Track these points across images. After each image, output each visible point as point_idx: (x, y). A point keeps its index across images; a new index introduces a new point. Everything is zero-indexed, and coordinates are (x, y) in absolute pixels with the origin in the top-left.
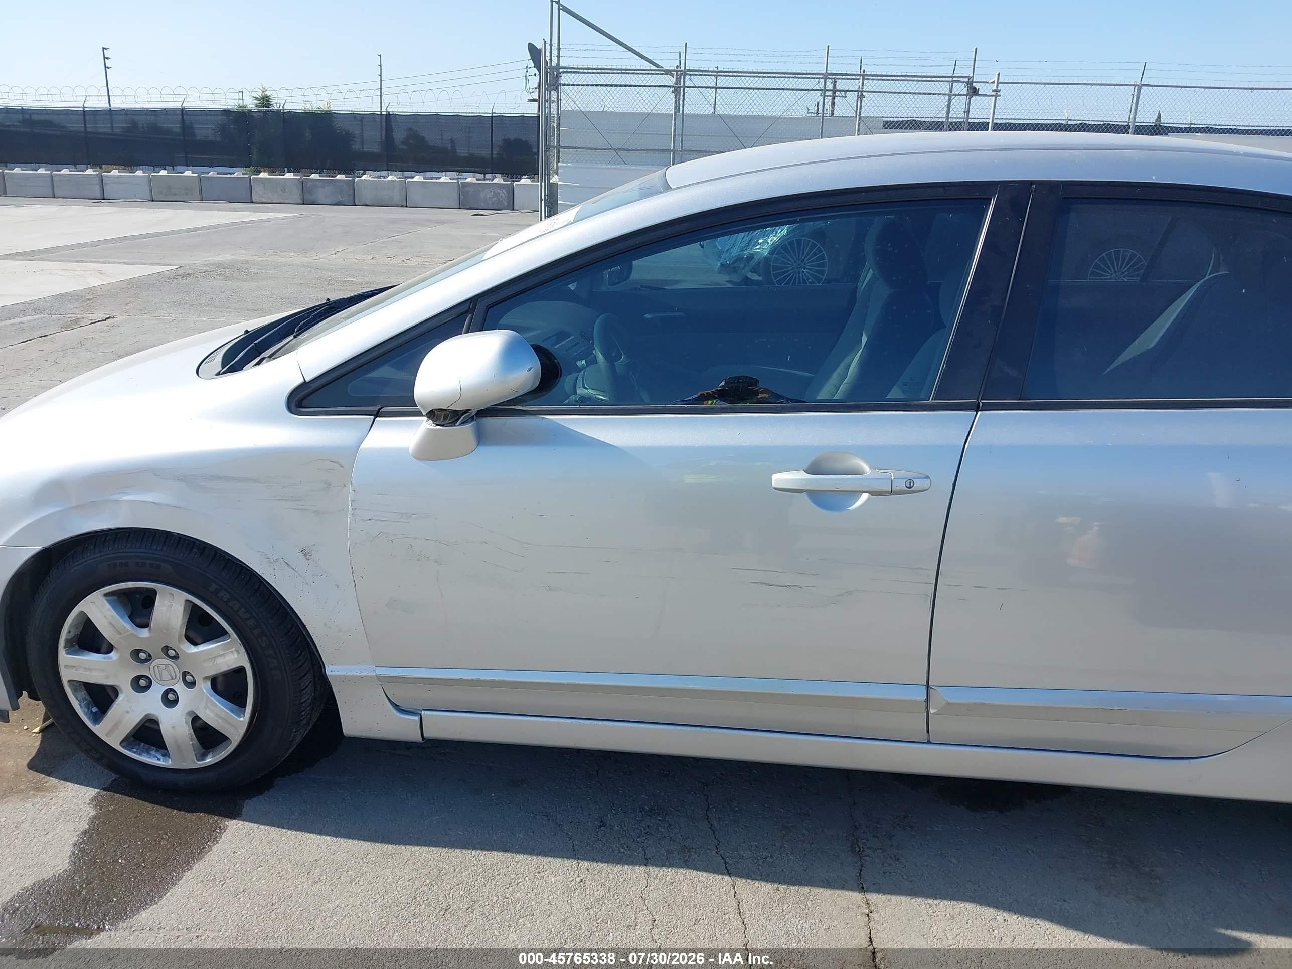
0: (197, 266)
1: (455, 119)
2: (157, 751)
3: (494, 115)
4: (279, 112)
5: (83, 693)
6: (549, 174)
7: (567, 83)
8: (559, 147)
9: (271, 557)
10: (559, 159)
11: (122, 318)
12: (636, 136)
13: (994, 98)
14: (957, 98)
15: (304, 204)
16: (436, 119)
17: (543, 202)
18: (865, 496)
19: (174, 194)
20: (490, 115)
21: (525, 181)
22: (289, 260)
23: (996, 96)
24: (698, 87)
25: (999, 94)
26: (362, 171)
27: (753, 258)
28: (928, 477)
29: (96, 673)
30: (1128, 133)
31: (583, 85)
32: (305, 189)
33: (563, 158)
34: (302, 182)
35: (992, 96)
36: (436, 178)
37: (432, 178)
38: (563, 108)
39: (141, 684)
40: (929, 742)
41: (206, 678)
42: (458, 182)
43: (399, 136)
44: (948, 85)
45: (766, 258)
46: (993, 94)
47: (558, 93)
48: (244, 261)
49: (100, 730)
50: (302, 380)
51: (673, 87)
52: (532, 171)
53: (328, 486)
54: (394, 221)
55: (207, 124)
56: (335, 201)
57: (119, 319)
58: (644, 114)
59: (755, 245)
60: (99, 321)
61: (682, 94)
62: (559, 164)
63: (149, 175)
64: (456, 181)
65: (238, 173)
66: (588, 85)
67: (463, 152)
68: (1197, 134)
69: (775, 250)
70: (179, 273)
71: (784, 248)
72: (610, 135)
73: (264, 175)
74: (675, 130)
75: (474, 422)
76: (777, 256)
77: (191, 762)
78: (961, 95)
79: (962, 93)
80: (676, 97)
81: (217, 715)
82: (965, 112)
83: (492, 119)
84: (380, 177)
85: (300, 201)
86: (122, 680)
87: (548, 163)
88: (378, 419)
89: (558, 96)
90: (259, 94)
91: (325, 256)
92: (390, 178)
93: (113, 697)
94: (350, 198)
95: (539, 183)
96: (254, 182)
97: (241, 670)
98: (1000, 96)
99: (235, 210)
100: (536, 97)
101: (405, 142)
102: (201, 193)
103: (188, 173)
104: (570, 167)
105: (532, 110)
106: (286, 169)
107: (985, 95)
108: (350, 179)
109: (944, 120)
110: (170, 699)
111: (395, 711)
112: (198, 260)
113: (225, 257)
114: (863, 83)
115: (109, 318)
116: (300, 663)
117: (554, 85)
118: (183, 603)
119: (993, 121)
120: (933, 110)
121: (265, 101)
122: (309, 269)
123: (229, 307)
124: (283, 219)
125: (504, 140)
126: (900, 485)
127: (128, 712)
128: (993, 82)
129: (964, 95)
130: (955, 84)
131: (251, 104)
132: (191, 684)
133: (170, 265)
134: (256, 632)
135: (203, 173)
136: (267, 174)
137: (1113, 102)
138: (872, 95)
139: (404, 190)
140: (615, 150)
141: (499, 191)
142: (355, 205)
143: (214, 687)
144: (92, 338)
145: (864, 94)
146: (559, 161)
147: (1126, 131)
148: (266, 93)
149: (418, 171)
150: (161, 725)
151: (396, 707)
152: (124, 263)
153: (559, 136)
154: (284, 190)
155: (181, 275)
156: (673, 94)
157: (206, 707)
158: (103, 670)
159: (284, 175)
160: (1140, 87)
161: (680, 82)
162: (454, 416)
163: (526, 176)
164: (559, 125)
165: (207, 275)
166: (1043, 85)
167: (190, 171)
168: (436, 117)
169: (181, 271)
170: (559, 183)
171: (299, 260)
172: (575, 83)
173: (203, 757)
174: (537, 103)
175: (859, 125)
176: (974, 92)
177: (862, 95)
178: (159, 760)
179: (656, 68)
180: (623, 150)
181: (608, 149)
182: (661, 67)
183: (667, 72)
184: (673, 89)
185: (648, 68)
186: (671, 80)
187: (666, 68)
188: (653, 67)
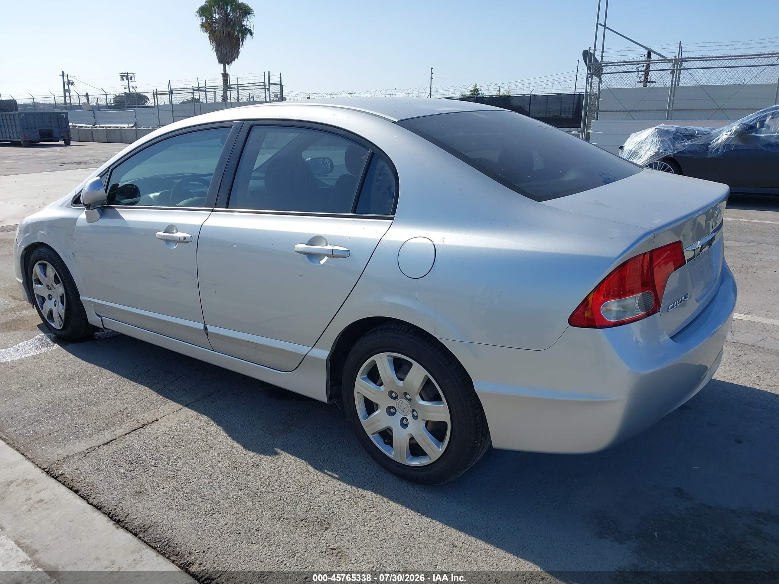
7: (605, 72)
8: (598, 110)
24: (687, 69)
31: (611, 73)
33: (599, 117)
38: (603, 88)
39: (50, 298)
40: (214, 350)
41: (59, 297)
47: (600, 79)
61: (678, 74)
74: (670, 97)
77: (58, 326)
80: (673, 76)
81: (60, 310)
86: (46, 296)
87: (587, 120)
89: (600, 81)
90: (473, 88)
93: (45, 301)
104: (598, 122)
110: (55, 304)
117: (595, 74)
121: (476, 91)
126: (182, 239)
127: (47, 307)
131: (468, 94)
134: (65, 281)
140: (628, 111)
151: (97, 314)
153: (598, 105)
156: (671, 74)
157: (59, 307)
158: (41, 291)
161: (677, 66)
162: (88, 206)
164: (599, 98)
170: (591, 132)
172: (608, 72)
179: (663, 59)
180: (633, 111)
181: (623, 111)
182: (667, 58)
183: (670, 61)
184: (671, 71)
185: (660, 59)
186: (670, 65)
187: (669, 58)
188: (661, 58)
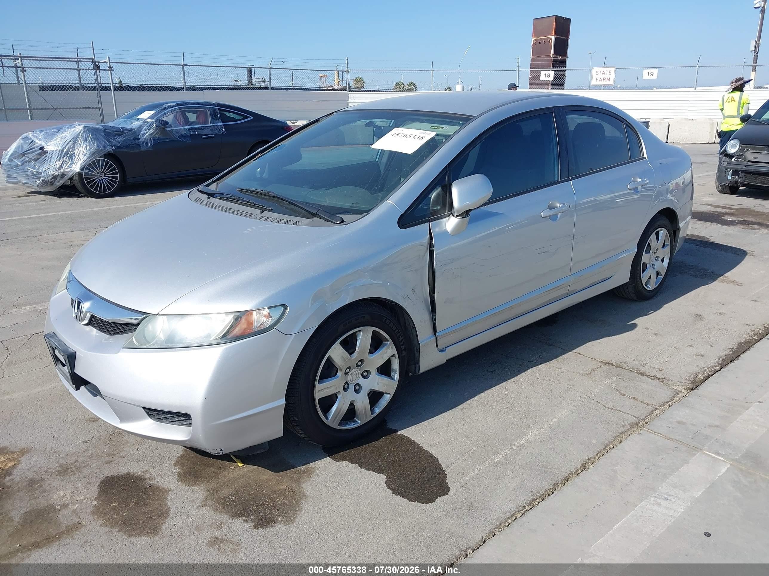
14: (85, 71)
23: (111, 70)
25: (112, 69)
30: (184, 91)
35: (109, 70)
44: (74, 63)
46: (109, 69)
78: (88, 69)
79: (90, 68)
82: (95, 80)
98: (113, 70)
107: (105, 70)
109: (79, 85)
110: (358, 389)
119: (113, 85)
120: (71, 78)
128: (107, 62)
129: (92, 70)
130: (80, 63)
176: (97, 68)
178: (354, 424)
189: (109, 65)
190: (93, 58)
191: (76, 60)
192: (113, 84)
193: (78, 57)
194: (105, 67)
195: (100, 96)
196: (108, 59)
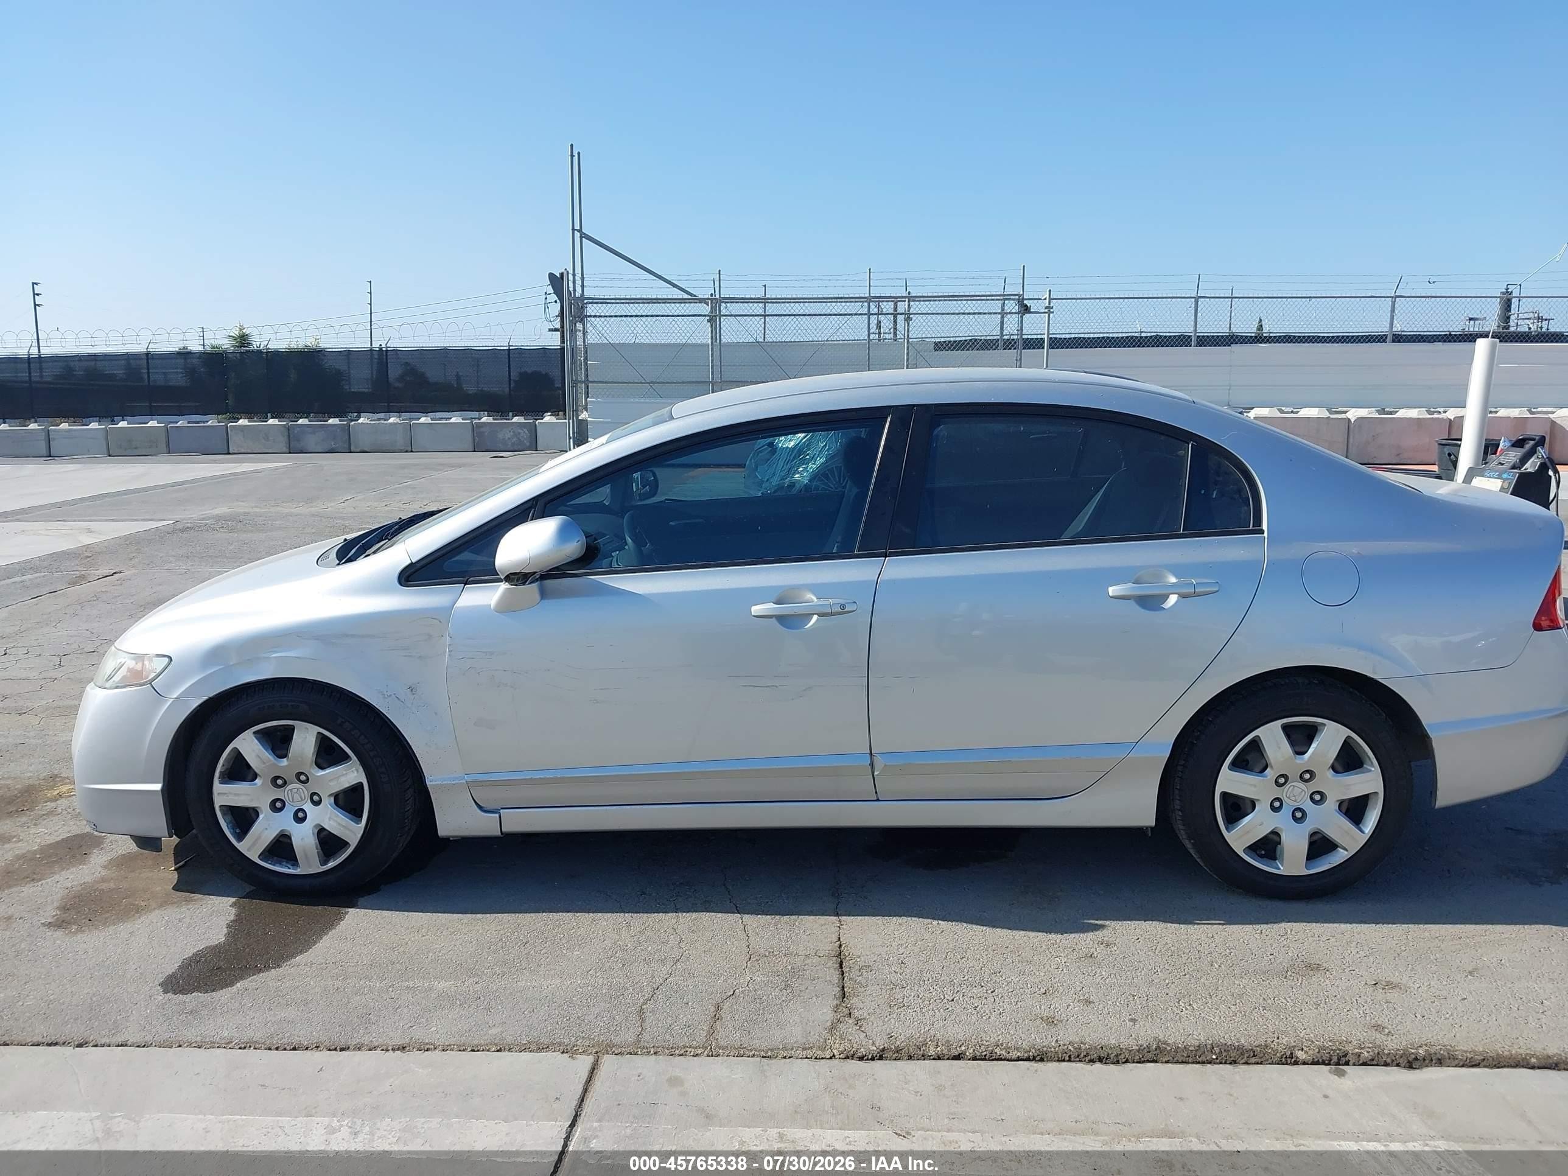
0: (195, 520)
1: (467, 354)
2: (287, 862)
3: (511, 348)
4: (259, 352)
5: (229, 817)
6: (577, 410)
7: (593, 314)
8: (587, 381)
9: (385, 693)
10: (588, 394)
11: (129, 572)
12: (671, 367)
13: (1047, 315)
14: (1009, 316)
15: (290, 453)
16: (443, 354)
17: (571, 440)
18: (815, 617)
19: (136, 448)
20: (507, 348)
21: (548, 418)
22: (294, 511)
23: (1049, 313)
24: (735, 316)
25: (1052, 310)
26: (356, 414)
27: (794, 486)
28: (855, 602)
29: (242, 798)
30: (1191, 346)
32: (291, 436)
33: (592, 393)
34: (288, 429)
35: (1045, 313)
36: (447, 419)
37: (441, 419)
38: (591, 341)
39: (277, 806)
40: (878, 800)
41: (331, 795)
42: (472, 422)
43: (394, 372)
44: (999, 303)
45: (806, 485)
46: (1046, 310)
47: (584, 325)
48: (245, 513)
49: (242, 846)
50: (409, 562)
51: (708, 316)
52: (558, 407)
53: (430, 636)
54: (403, 467)
55: (177, 368)
56: (326, 448)
57: (127, 573)
58: (679, 345)
59: (794, 474)
60: (107, 576)
61: (718, 323)
62: (588, 399)
63: (106, 428)
64: (469, 421)
65: (212, 421)
66: (616, 316)
67: (471, 389)
68: (1260, 345)
69: (814, 478)
70: (177, 528)
71: (825, 475)
72: (642, 367)
73: (243, 422)
74: (712, 361)
75: (538, 582)
76: (818, 483)
77: (316, 868)
78: (1012, 313)
79: (1014, 311)
80: (712, 326)
81: (339, 824)
82: (1018, 330)
83: (509, 352)
84: (380, 419)
85: (285, 449)
86: (263, 805)
87: (575, 399)
88: (467, 586)
89: (584, 328)
90: (236, 333)
91: (332, 504)
92: (391, 420)
93: (254, 817)
94: (345, 444)
95: (567, 421)
96: (231, 430)
97: (361, 785)
98: (1053, 312)
99: (215, 462)
100: (558, 326)
101: (401, 378)
102: (168, 445)
103: (153, 423)
104: (598, 402)
105: (553, 341)
106: (269, 415)
107: (1038, 312)
108: (345, 423)
109: (998, 337)
110: (300, 817)
111: (479, 811)
112: (193, 514)
113: (222, 510)
114: (909, 305)
115: (115, 573)
116: (405, 779)
117: (578, 317)
118: (315, 734)
119: (1048, 336)
120: (986, 328)
121: (243, 339)
122: (319, 519)
123: (241, 558)
124: (277, 469)
125: (521, 374)
126: (838, 609)
127: (266, 829)
128: (1045, 299)
129: (1015, 313)
130: (1006, 302)
131: (226, 344)
132: (317, 803)
133: (164, 520)
134: (372, 754)
135: (171, 422)
136: (246, 420)
137: (1169, 312)
138: (920, 317)
139: (409, 433)
140: (649, 383)
141: (520, 431)
142: (351, 452)
143: (336, 802)
144: (106, 592)
145: (911, 316)
146: (588, 397)
147: (1189, 343)
148: (244, 331)
149: (425, 412)
150: (293, 838)
151: (480, 807)
152: (113, 520)
153: (586, 370)
154: (267, 438)
155: (180, 530)
156: (709, 323)
157: (330, 819)
158: (248, 795)
159: (266, 422)
160: (1197, 299)
161: (716, 310)
162: (524, 579)
163: (549, 414)
164: (586, 359)
165: (209, 528)
166: (1098, 300)
167: (156, 422)
168: (445, 351)
169: (179, 526)
170: (589, 419)
171: (304, 510)
172: (602, 314)
173: (324, 862)
174: (559, 333)
175: (908, 349)
176: (1026, 310)
177: (909, 317)
178: (289, 868)
179: (690, 297)
180: (658, 383)
181: (641, 383)
182: (695, 296)
183: (702, 301)
184: (708, 318)
185: (681, 297)
186: (706, 309)
187: (700, 297)
188: (686, 296)
189: (1047, 305)
190: (1021, 293)
191: (1001, 298)
192: (1049, 334)
193: (1005, 293)
194: (1040, 308)
195: (1021, 359)
196: (1048, 293)
